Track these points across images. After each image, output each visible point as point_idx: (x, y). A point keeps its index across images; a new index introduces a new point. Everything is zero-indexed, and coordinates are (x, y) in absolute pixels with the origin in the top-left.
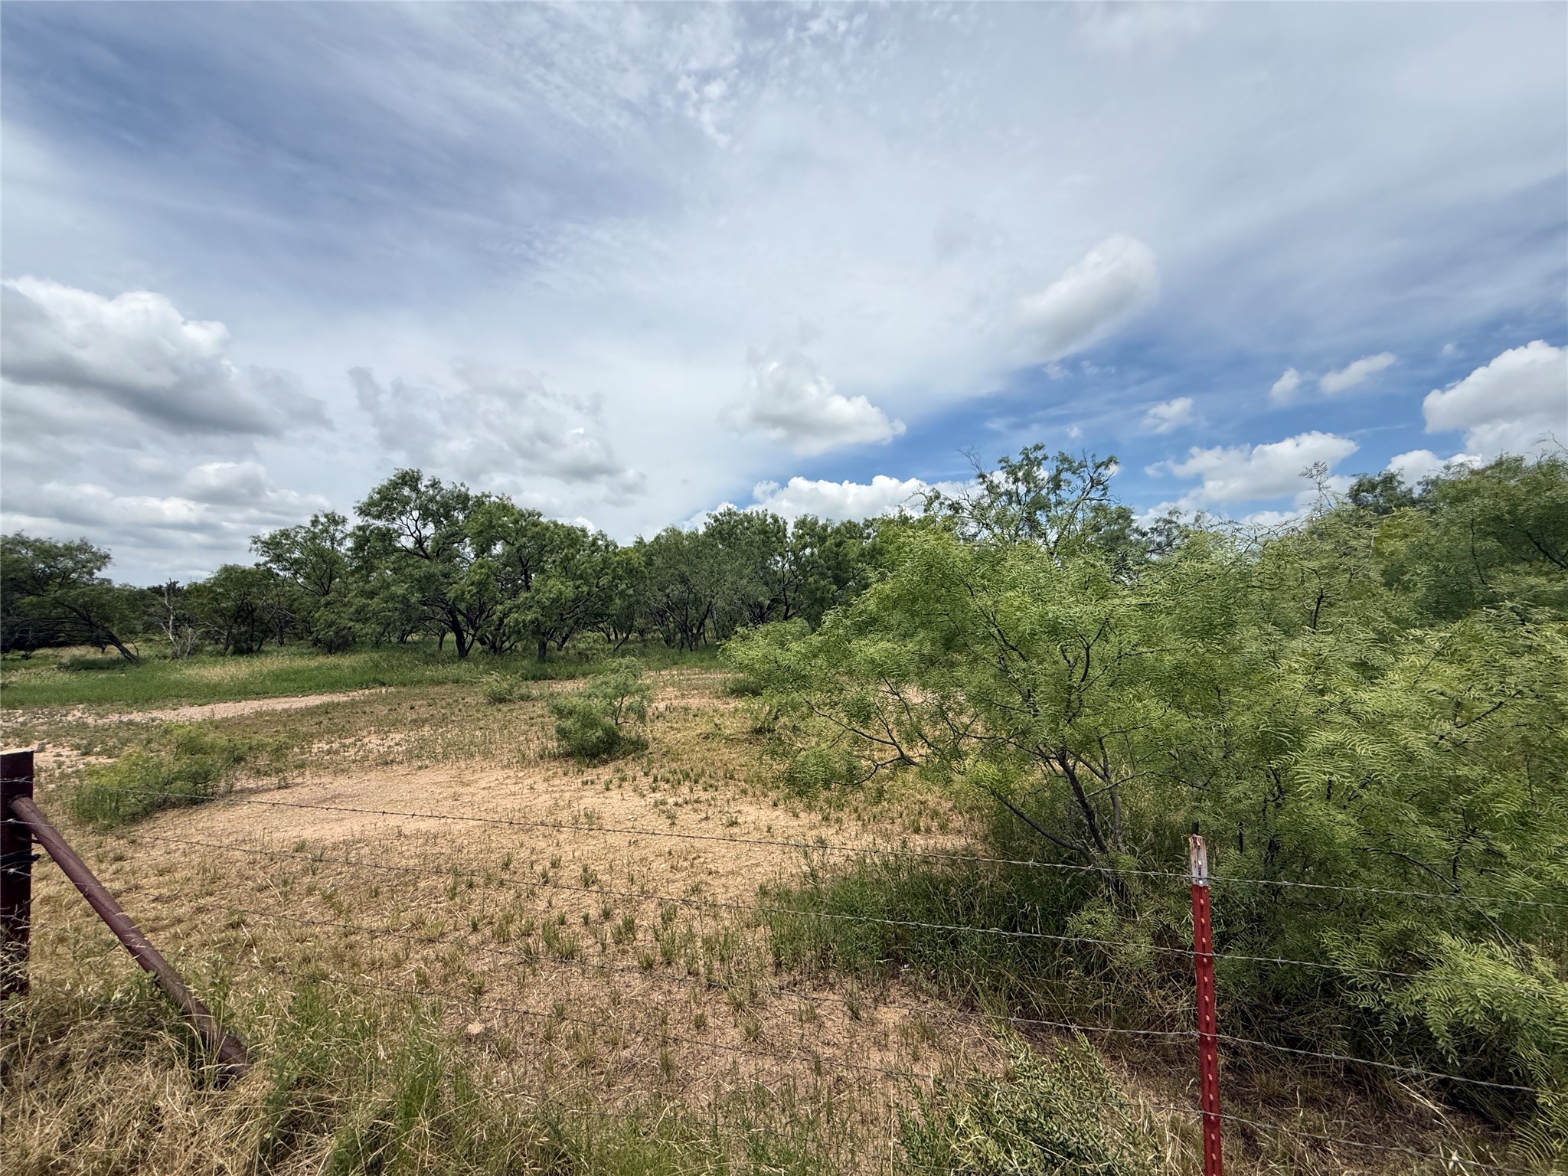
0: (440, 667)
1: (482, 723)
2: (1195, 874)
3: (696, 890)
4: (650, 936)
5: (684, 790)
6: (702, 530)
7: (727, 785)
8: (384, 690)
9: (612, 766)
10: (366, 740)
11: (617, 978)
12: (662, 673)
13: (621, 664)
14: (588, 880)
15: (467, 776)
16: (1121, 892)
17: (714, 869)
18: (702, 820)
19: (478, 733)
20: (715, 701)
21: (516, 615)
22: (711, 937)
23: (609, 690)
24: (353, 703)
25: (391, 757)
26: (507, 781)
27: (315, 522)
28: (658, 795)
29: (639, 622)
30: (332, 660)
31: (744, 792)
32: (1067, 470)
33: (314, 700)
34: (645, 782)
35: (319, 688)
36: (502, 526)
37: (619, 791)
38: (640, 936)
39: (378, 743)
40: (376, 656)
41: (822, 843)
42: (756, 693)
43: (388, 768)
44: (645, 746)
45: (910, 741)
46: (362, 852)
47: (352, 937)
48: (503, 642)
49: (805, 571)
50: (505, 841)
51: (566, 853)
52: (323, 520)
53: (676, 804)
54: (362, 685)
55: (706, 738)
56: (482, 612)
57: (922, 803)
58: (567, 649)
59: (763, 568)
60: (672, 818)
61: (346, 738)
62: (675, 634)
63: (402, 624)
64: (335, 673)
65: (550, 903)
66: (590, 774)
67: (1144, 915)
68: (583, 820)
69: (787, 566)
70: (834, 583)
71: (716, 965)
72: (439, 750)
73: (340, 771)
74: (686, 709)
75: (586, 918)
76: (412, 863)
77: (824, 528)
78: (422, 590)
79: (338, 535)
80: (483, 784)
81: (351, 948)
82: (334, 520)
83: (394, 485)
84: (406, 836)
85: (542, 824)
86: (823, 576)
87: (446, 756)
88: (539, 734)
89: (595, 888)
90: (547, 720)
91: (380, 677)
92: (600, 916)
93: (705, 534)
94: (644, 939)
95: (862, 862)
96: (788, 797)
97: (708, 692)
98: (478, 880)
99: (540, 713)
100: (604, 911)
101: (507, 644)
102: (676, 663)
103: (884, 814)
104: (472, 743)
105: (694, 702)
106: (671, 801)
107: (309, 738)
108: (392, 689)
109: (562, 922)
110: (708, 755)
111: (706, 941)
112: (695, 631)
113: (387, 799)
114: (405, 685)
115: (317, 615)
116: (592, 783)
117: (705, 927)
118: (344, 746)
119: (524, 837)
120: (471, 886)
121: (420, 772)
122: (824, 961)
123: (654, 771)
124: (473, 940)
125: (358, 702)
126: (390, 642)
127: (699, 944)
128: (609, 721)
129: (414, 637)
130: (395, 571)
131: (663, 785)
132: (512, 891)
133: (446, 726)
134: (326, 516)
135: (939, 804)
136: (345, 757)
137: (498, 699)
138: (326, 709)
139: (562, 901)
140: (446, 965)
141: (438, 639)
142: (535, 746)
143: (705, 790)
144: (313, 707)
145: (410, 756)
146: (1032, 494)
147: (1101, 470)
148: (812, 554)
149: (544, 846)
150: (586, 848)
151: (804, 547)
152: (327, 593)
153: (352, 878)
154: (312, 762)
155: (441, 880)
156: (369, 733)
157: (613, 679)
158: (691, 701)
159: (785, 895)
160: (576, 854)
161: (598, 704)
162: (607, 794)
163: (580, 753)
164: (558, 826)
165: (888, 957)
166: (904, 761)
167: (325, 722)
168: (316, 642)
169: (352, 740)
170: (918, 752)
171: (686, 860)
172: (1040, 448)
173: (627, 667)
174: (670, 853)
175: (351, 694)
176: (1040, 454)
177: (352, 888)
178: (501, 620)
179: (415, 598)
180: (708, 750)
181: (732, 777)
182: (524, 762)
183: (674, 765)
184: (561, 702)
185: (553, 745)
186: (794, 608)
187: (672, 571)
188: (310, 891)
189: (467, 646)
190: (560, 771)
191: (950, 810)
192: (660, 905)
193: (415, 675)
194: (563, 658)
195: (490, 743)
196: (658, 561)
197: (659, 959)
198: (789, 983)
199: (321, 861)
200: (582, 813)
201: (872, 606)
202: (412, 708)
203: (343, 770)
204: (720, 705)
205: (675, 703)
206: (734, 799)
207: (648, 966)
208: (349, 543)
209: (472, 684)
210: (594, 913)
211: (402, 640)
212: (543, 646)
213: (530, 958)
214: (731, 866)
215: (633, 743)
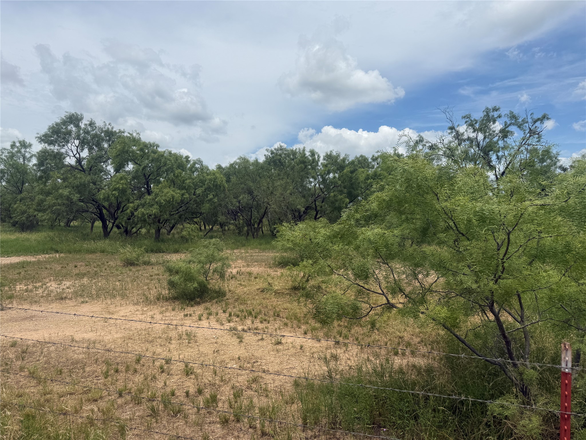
0: (93, 242)
1: (120, 278)
2: (563, 365)
3: (255, 380)
4: (226, 405)
5: (249, 322)
6: (262, 160)
7: (275, 320)
8: (57, 255)
9: (202, 306)
10: (48, 285)
11: (206, 427)
12: (235, 251)
13: (210, 243)
14: (188, 372)
15: (112, 308)
16: (525, 392)
17: (266, 369)
18: (259, 340)
19: (117, 283)
20: (268, 269)
21: (143, 210)
22: (264, 408)
23: (202, 258)
24: (39, 262)
25: (65, 295)
26: (137, 312)
27: (13, 146)
28: (232, 324)
29: (221, 218)
30: (24, 235)
31: (286, 325)
32: (514, 124)
33: (15, 260)
34: (223, 316)
35: (17, 252)
36: (133, 152)
37: (207, 321)
38: (220, 404)
39: (56, 286)
40: (51, 234)
41: (335, 358)
42: (295, 264)
43: (63, 302)
44: (224, 294)
45: (394, 293)
46: (51, 349)
47: (48, 396)
48: (133, 228)
49: (329, 188)
50: (137, 348)
51: (175, 355)
52: (18, 144)
53: (243, 330)
54: (44, 251)
55: (263, 291)
56: (118, 208)
57: (400, 337)
58: (174, 234)
59: (301, 186)
60: (241, 339)
61: (36, 282)
62: (243, 227)
63: (67, 214)
64: (27, 244)
65: (165, 383)
66: (189, 310)
67: (538, 404)
68: (184, 337)
69: (317, 185)
70: (348, 197)
71: (267, 423)
72: (94, 292)
73: (34, 302)
74: (250, 274)
75: (187, 393)
76: (81, 356)
77: (344, 160)
78: (79, 192)
79: (28, 155)
80: (122, 313)
81: (48, 402)
82: (24, 145)
83: (64, 123)
84: (76, 342)
85: (160, 337)
86: (341, 192)
87: (98, 296)
88: (157, 285)
89: (193, 376)
90: (161, 277)
91: (54, 247)
92: (196, 393)
93: (265, 162)
94: (222, 406)
95: (360, 369)
96: (314, 329)
97: (264, 264)
98: (121, 368)
99: (157, 272)
100: (198, 389)
101: (134, 230)
102: (244, 245)
103: (375, 343)
104: (114, 289)
105: (255, 270)
106: (240, 328)
107: (14, 281)
108: (62, 255)
109: (173, 394)
110: (264, 302)
111: (261, 409)
112: (256, 226)
113: (64, 319)
114: (70, 253)
115: (15, 206)
116: (190, 315)
117: (260, 402)
118: (36, 287)
119: (149, 346)
120: (117, 371)
121: (83, 305)
122: (334, 424)
123: (230, 310)
124: (120, 401)
125: (42, 262)
126: (60, 225)
127: (257, 411)
128: (202, 278)
129: (74, 223)
130: (64, 180)
131: (235, 319)
132: (142, 376)
133: (98, 278)
134: (20, 142)
135: (412, 339)
136: (37, 294)
137: (130, 263)
138: (22, 265)
139: (173, 382)
140: (104, 414)
141: (90, 225)
142: (154, 292)
143: (261, 322)
144: (15, 264)
145: (77, 295)
146: (487, 140)
147: (538, 124)
148: (335, 177)
149: (161, 351)
150: (187, 354)
151: (329, 173)
152: (21, 192)
153: (45, 363)
154: (17, 296)
155: (99, 367)
156: (50, 280)
157: (205, 252)
158: (253, 269)
159: (310, 386)
160: (180, 357)
161: (195, 267)
162: (200, 323)
163: (183, 297)
164: (169, 340)
165: (374, 424)
166: (390, 306)
167: (23, 273)
168: (14, 225)
169: (40, 284)
170: (399, 301)
171: (249, 363)
172: (497, 110)
173: (214, 245)
174: (239, 358)
175: (38, 257)
176: (496, 114)
177: (46, 369)
178: (132, 214)
179: (76, 197)
180: (264, 299)
181: (278, 316)
182: (147, 301)
183: (242, 307)
184: (171, 264)
185: (165, 292)
186: (321, 213)
187: (243, 186)
188: (22, 369)
189: (109, 230)
190: (170, 308)
191: (419, 343)
192: (233, 388)
193: (77, 246)
194: (171, 239)
195: (125, 289)
196: (233, 179)
197: (232, 418)
198: (311, 436)
199: (26, 353)
200: (184, 333)
201: (374, 206)
202: (76, 267)
203: (36, 302)
204: (271, 272)
205: (243, 269)
206: (280, 329)
207: (225, 422)
208: (34, 161)
209: (113, 253)
210: (192, 390)
211: (68, 224)
212: (158, 231)
213: (154, 413)
214: (276, 368)
215: (216, 292)
